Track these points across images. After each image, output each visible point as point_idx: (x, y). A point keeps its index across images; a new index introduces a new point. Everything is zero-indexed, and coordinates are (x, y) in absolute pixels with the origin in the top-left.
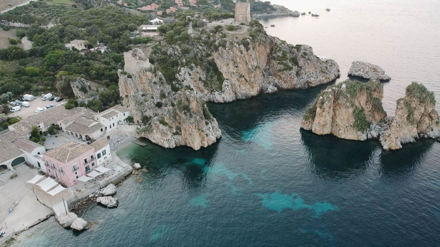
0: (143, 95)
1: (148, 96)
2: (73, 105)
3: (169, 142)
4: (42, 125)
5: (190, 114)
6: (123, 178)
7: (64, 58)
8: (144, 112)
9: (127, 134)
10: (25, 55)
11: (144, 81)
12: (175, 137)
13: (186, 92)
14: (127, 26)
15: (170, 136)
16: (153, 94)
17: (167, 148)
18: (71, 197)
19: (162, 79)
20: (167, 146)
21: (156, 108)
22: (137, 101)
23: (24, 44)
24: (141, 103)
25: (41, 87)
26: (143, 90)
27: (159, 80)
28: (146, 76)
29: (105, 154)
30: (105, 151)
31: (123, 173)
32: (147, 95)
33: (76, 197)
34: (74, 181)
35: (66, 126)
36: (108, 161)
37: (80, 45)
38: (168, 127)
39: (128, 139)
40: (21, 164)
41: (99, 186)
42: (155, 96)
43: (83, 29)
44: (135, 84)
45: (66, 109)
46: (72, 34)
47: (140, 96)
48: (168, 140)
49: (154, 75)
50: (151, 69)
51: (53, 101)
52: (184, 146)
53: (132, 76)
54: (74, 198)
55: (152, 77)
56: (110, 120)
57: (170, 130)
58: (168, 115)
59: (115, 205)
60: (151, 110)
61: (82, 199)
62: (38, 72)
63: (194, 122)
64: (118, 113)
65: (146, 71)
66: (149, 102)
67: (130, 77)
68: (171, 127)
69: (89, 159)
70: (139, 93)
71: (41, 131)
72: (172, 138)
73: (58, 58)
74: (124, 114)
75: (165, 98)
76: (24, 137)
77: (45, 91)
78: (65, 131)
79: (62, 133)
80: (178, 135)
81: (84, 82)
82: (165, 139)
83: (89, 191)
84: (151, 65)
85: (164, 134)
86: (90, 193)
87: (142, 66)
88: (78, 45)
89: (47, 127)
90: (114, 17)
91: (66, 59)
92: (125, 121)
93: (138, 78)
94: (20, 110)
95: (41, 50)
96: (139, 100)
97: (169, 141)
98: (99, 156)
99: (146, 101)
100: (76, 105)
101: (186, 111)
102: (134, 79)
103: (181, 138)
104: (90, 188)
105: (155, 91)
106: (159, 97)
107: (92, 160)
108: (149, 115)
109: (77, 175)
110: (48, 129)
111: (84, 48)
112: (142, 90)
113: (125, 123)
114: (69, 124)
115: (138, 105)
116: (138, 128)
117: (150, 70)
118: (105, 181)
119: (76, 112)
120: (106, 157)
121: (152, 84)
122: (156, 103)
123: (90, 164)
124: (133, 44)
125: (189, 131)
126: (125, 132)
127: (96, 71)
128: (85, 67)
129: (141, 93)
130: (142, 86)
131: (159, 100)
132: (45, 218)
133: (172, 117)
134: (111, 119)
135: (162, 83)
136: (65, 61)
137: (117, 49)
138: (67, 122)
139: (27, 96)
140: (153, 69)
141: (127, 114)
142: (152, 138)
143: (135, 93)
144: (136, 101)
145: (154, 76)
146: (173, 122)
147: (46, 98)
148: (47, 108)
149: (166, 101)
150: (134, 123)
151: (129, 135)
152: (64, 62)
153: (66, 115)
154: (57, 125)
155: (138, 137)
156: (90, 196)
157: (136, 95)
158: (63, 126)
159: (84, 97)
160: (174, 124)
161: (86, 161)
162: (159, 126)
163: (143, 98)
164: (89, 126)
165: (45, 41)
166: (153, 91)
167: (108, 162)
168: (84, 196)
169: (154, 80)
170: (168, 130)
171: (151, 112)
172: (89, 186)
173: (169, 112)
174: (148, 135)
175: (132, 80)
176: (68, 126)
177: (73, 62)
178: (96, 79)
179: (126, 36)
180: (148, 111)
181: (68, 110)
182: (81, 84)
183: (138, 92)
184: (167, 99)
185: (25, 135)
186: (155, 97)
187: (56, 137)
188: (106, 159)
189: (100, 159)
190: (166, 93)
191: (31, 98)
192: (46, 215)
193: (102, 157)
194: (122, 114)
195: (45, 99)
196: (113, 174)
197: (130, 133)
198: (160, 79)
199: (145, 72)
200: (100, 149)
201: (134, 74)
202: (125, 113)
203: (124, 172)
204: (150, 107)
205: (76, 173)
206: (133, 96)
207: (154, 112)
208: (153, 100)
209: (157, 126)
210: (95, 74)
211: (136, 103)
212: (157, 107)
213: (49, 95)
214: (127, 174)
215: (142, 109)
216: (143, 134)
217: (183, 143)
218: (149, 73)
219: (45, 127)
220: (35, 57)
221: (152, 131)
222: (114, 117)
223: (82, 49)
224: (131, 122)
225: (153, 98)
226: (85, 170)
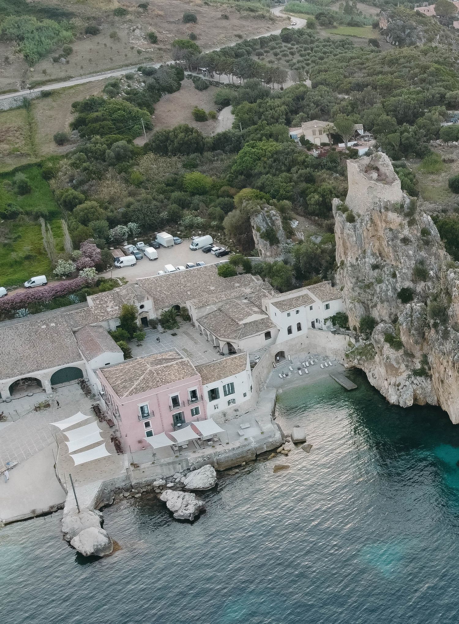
0: (375, 267)
1: (385, 269)
2: (240, 268)
3: (398, 390)
4: (149, 304)
5: (446, 328)
6: (250, 456)
7: (270, 161)
8: (372, 307)
9: (329, 353)
10: (204, 145)
11: (381, 233)
12: (415, 382)
13: (449, 272)
14: (443, 96)
15: (405, 375)
16: (397, 267)
17: (393, 405)
18: (117, 477)
19: (429, 233)
20: (393, 399)
21: (396, 303)
22: (360, 279)
23: (221, 121)
24: (369, 286)
25: (200, 220)
26: (378, 255)
27: (419, 234)
28: (386, 222)
29: (232, 393)
30: (232, 384)
31: (254, 445)
32: (384, 266)
33: (128, 477)
34: (140, 442)
35: (200, 315)
36: (236, 410)
37: (317, 133)
38: (401, 352)
39: (324, 366)
40: (73, 382)
41: (185, 465)
42: (400, 273)
43: (346, 97)
44: (359, 238)
45: (220, 274)
46: (318, 106)
47: (368, 268)
48: (398, 385)
49: (405, 222)
50: (402, 206)
51: (209, 254)
52: (435, 406)
53: (356, 217)
54: (124, 481)
55: (400, 225)
56: (289, 315)
57: (408, 361)
58: (404, 324)
59: (190, 516)
60: (386, 304)
61: (138, 485)
62: (208, 186)
63: (450, 352)
64: (313, 301)
65: (387, 209)
66: (383, 286)
67: (351, 219)
68: (412, 356)
69: (184, 397)
70: (367, 260)
71: (146, 318)
72: (407, 383)
73: (260, 159)
74: (327, 307)
75: (425, 281)
76: (104, 324)
77: (204, 229)
78: (197, 324)
79: (191, 330)
80: (423, 378)
81: (273, 218)
82: (393, 380)
83: (158, 470)
84: (404, 197)
85: (391, 369)
86: (161, 477)
87: (379, 195)
88: (314, 133)
89: (160, 311)
90: (425, 72)
91: (275, 161)
92: (329, 323)
93: (369, 225)
94: (134, 265)
95: (239, 138)
96: (363, 278)
97: (400, 388)
98: (214, 394)
99: (380, 281)
100: (248, 269)
101: (439, 322)
102: (358, 226)
103: (430, 387)
104: (161, 465)
105: (402, 261)
106: (410, 275)
107: (192, 401)
108: (380, 315)
109: (148, 429)
110: (162, 315)
111: (326, 140)
112: (373, 254)
113: (328, 327)
114: (208, 310)
115: (361, 288)
116: (350, 345)
117: (399, 209)
118: (203, 457)
119: (237, 285)
120: (234, 400)
121: (399, 241)
122: (399, 290)
123: (186, 411)
124: (441, 140)
125: (439, 373)
126: (324, 348)
127: (323, 196)
128: (303, 185)
129: (372, 261)
130: (377, 244)
131: (408, 284)
132: (46, 509)
133: (416, 330)
134: (293, 312)
135: (427, 243)
136: (271, 167)
137: (397, 148)
138: (204, 306)
139: (164, 237)
140: (405, 206)
141: (336, 307)
142: (371, 374)
143: (357, 259)
144: (357, 279)
145: (407, 224)
146: (416, 342)
147: (197, 245)
148: (187, 267)
149: (427, 288)
150: (348, 329)
151: (332, 357)
152: (267, 169)
153: (212, 288)
154: (185, 310)
155: (347, 365)
156: (156, 483)
157: (358, 265)
158: (194, 314)
159: (268, 254)
160: (418, 347)
161: (175, 401)
162: (383, 347)
163: (376, 273)
164: (241, 323)
165: (256, 118)
166: (397, 259)
167: (238, 413)
168: (146, 479)
169: (406, 232)
170: (401, 361)
171: (385, 311)
172: (162, 461)
173: (411, 316)
174: (366, 365)
175: (355, 227)
176: (205, 314)
177: (285, 171)
178: (317, 215)
179: (430, 119)
180: (379, 306)
181: (222, 279)
182: (267, 223)
183: (364, 257)
184: (430, 284)
185: (108, 320)
186: (398, 275)
187: (174, 335)
188: (232, 405)
189: (215, 402)
190: (432, 269)
191: (168, 241)
192: (51, 504)
193: (222, 400)
194: (322, 306)
195: (195, 247)
196: (228, 443)
197: (336, 353)
198: (425, 232)
199: (383, 210)
200: (219, 378)
201: (361, 213)
202: (332, 303)
203: (257, 442)
204: (384, 298)
205: (147, 425)
206: (352, 266)
207: (393, 310)
208: (394, 280)
209: (379, 346)
210: (317, 203)
211: (356, 283)
212: (399, 301)
213: (205, 240)
214: (265, 449)
215: (368, 300)
216: (356, 361)
217: (432, 401)
218: (392, 216)
219: (157, 310)
220: (222, 152)
221: (373, 357)
222: (301, 309)
223: (323, 141)
224: (342, 327)
225: (394, 276)
226: (171, 421)
